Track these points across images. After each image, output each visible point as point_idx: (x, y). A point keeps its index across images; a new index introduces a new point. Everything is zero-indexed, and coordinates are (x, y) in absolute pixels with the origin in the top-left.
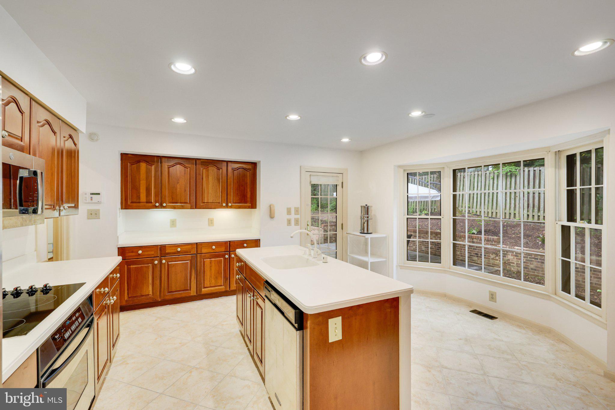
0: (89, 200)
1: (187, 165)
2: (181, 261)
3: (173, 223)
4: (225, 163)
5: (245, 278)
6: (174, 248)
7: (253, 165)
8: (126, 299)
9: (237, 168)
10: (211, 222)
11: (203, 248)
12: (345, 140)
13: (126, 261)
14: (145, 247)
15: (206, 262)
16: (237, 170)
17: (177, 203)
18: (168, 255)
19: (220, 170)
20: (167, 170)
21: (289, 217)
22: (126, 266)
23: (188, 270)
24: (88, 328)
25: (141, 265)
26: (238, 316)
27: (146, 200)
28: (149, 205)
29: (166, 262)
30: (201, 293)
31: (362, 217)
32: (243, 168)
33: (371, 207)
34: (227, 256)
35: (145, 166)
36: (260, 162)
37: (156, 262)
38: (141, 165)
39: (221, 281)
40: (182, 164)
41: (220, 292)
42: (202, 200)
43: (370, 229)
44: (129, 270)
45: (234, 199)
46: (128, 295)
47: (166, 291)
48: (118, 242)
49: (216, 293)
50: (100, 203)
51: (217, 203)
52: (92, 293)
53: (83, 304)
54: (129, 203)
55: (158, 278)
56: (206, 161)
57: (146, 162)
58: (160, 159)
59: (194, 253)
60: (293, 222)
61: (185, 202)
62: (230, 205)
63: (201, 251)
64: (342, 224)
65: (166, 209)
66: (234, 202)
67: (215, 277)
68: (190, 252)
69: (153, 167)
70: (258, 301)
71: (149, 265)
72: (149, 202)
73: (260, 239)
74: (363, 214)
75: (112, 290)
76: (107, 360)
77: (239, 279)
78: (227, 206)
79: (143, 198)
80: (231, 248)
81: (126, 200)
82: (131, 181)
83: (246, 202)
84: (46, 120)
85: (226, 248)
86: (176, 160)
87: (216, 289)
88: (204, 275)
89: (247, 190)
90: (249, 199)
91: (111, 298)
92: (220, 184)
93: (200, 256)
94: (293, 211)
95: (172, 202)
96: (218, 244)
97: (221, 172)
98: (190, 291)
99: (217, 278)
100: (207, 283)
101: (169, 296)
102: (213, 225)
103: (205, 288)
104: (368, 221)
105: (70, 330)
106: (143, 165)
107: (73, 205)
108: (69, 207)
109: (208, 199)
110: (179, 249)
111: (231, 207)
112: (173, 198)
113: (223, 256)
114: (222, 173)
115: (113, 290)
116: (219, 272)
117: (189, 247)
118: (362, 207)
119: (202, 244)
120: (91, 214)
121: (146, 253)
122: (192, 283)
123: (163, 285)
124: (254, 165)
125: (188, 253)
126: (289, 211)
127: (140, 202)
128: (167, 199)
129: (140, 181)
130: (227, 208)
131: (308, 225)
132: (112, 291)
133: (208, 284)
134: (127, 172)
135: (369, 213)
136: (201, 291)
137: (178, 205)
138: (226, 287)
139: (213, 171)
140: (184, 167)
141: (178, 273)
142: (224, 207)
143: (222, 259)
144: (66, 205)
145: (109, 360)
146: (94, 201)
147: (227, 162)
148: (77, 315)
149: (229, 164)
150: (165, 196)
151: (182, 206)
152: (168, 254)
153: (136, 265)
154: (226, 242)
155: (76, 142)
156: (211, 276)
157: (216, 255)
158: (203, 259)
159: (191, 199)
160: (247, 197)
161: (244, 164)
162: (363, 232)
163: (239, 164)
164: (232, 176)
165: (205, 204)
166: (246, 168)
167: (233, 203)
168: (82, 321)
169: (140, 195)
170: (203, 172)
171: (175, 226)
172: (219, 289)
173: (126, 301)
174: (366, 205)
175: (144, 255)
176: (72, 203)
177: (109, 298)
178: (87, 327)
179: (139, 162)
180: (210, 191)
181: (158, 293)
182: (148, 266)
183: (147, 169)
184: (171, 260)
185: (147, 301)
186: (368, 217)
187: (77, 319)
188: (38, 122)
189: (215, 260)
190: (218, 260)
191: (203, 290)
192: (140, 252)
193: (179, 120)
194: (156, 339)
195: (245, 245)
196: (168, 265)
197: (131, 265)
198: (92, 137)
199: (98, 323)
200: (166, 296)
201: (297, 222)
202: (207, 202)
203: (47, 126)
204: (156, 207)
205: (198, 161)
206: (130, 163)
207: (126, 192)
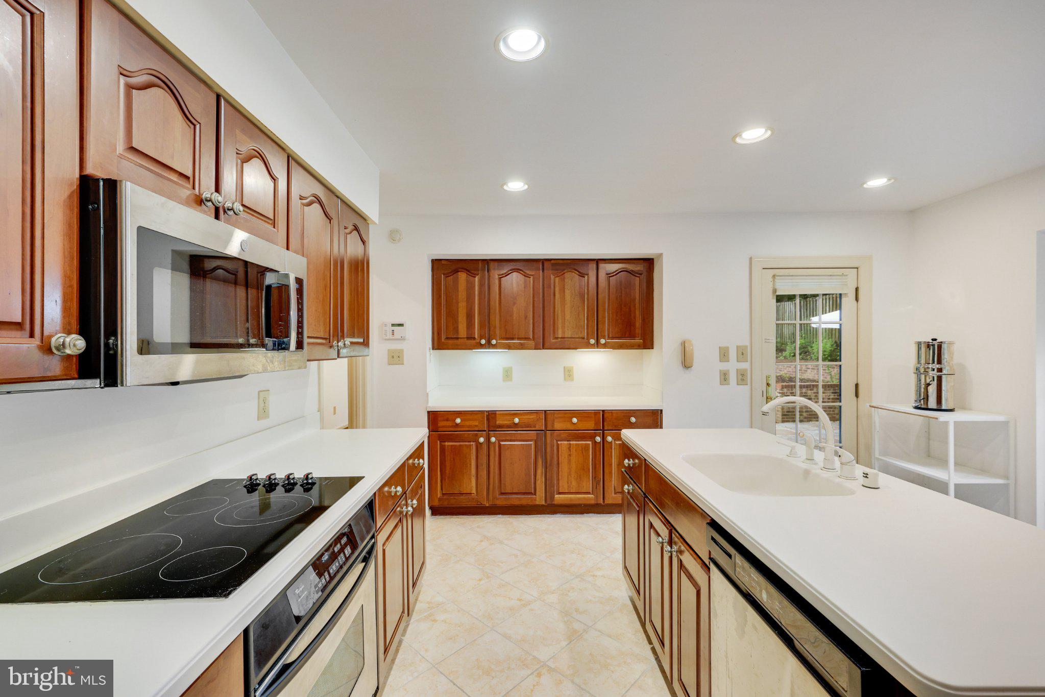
0: (389, 336)
1: (528, 272)
2: (520, 441)
3: (508, 374)
4: (595, 262)
5: (645, 494)
6: (509, 417)
7: (646, 264)
8: (439, 496)
9: (616, 271)
10: (568, 374)
11: (556, 420)
12: (877, 182)
13: (439, 434)
14: (465, 414)
15: (561, 447)
16: (616, 274)
17: (513, 338)
18: (500, 429)
19: (584, 277)
20: (497, 282)
21: (724, 366)
22: (438, 442)
23: (531, 458)
24: (364, 564)
25: (459, 442)
26: (626, 567)
27: (467, 334)
28: (471, 343)
29: (497, 442)
30: (553, 503)
31: (922, 370)
32: (627, 271)
33: (951, 343)
34: (598, 439)
35: (466, 276)
36: (661, 255)
37: (482, 440)
38: (459, 276)
39: (588, 485)
40: (520, 270)
41: (586, 505)
42: (554, 333)
43: (946, 400)
44: (443, 449)
45: (611, 330)
46: (442, 489)
47: (497, 493)
48: (427, 403)
49: (580, 505)
50: (404, 339)
51: (579, 338)
52: (373, 498)
53: (357, 517)
54: (443, 340)
55: (485, 466)
56: (561, 262)
57: (468, 271)
58: (486, 264)
59: (542, 429)
60: (733, 377)
61: (526, 337)
62: (603, 341)
63: (553, 426)
64: (857, 386)
65: (497, 349)
66: (610, 336)
67: (577, 476)
68: (535, 427)
69: (477, 279)
70: (681, 557)
71: (472, 443)
72: (471, 337)
73: (661, 411)
74: (923, 361)
75: (411, 487)
76: (403, 612)
77: (628, 492)
78: (598, 345)
79: (463, 331)
80: (605, 423)
81: (439, 334)
82: (445, 303)
83: (632, 336)
84: (315, 195)
85: (597, 423)
86: (511, 264)
87: (579, 499)
88: (558, 470)
89: (635, 313)
90: (638, 331)
91: (409, 501)
92: (584, 303)
93: (551, 435)
94: (733, 354)
95: (507, 338)
96: (583, 414)
97: (586, 281)
98: (534, 496)
99: (580, 478)
100: (563, 486)
101: (501, 501)
102: (572, 380)
103: (560, 493)
104: (940, 379)
105: (326, 574)
106: (462, 276)
107: (361, 340)
108: (352, 343)
109: (564, 332)
110: (517, 420)
111: (605, 346)
112: (506, 331)
113: (592, 438)
114: (588, 282)
115: (413, 488)
116: (584, 469)
117: (532, 417)
118: (919, 344)
119: (554, 414)
120: (393, 357)
121: (467, 423)
122: (538, 482)
123: (491, 480)
124: (649, 263)
125: (531, 427)
126: (724, 355)
127: (457, 338)
128: (498, 332)
129: (457, 303)
130: (598, 347)
131: (768, 384)
132: (412, 490)
133: (566, 487)
134: (441, 290)
135: (944, 361)
136: (552, 498)
137: (514, 343)
138: (597, 497)
139: (571, 280)
140: (525, 276)
141: (516, 463)
142: (592, 346)
143: (589, 444)
144: (348, 341)
145: (407, 610)
146: (397, 336)
147: (598, 262)
148: (344, 540)
149: (602, 265)
150: (495, 327)
151: (521, 344)
152: (500, 426)
153: (453, 442)
154: (596, 412)
155: (365, 238)
156: (569, 474)
157: (577, 435)
158: (557, 441)
159: (536, 331)
160: (634, 326)
161: (628, 263)
162: (925, 407)
163: (620, 263)
164: (607, 288)
165: (559, 340)
166: (633, 271)
167: (609, 338)
168: (353, 553)
169: (458, 327)
170: (554, 283)
171: (511, 380)
172: (584, 498)
173: (440, 499)
174: (933, 340)
175: (463, 426)
176: (358, 337)
177: (406, 502)
178: (363, 561)
179: (456, 271)
180: (568, 317)
181: (485, 493)
182: (470, 445)
183: (468, 281)
184: (504, 438)
185: (470, 504)
186: (940, 370)
187: (342, 550)
188: (301, 198)
189: (576, 444)
190: (582, 444)
191: (556, 496)
192: (458, 421)
193: (516, 186)
194: (480, 580)
195: (633, 420)
196: (500, 445)
197: (445, 442)
198: (393, 236)
199: (384, 551)
200: (497, 499)
201: (742, 377)
202: (562, 338)
203: (316, 206)
204: (481, 346)
205: (546, 264)
206: (444, 274)
207: (439, 321)
